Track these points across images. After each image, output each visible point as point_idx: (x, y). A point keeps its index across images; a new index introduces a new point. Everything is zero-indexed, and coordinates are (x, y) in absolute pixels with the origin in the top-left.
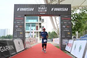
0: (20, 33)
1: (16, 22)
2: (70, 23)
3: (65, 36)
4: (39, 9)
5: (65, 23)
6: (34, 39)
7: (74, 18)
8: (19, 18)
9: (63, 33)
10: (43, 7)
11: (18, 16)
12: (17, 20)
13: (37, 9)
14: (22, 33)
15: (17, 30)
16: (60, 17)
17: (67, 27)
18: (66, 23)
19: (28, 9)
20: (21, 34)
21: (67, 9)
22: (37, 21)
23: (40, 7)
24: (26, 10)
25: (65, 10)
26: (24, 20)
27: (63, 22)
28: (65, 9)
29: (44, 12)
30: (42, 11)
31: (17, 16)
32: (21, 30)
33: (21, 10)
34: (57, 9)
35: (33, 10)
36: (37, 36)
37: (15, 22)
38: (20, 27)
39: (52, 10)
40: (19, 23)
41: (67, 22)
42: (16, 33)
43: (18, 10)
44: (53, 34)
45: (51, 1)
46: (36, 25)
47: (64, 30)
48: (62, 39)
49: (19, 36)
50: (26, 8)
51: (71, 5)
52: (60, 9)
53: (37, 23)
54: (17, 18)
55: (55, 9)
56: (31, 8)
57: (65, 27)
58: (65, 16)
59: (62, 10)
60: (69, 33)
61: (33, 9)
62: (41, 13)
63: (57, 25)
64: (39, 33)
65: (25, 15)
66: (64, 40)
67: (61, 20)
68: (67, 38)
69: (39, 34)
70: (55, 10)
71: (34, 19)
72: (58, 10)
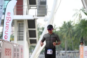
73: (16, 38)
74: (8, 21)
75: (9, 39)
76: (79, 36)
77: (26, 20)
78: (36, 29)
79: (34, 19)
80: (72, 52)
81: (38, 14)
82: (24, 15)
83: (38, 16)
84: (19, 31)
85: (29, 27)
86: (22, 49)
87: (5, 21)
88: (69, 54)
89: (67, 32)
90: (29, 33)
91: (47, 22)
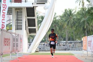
6: (7, 35)
69: (24, 18)
74: (4, 9)
76: (81, 25)
77: (24, 7)
79: (34, 7)
80: (74, 42)
81: (37, 2)
82: (22, 3)
83: (37, 4)
86: (21, 39)
88: (70, 44)
89: (68, 20)
90: (28, 22)
91: (47, 10)
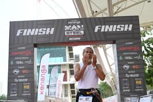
0: (25, 87)
1: (15, 61)
2: (139, 57)
3: (130, 88)
4: (67, 30)
5: (127, 58)
7: (149, 49)
8: (21, 53)
9: (125, 82)
10: (76, 25)
11: (19, 48)
12: (17, 56)
13: (63, 30)
14: (28, 87)
15: (16, 80)
16: (115, 45)
17: (134, 67)
18: (130, 58)
19: (40, 30)
20: (27, 90)
21: (131, 26)
22: (65, 60)
23: (68, 25)
24: (36, 34)
25: (126, 30)
26: (33, 56)
27: (123, 57)
28: (127, 26)
29: (78, 36)
30: (72, 34)
31: (17, 47)
32: (26, 80)
33: (24, 34)
34: (107, 27)
35: (52, 32)
36: (66, 95)
37: (12, 63)
38: (24, 71)
39: (96, 30)
40: (21, 63)
41: (133, 56)
42: (13, 86)
43: (18, 34)
44: (103, 88)
45: (93, 14)
46: (62, 70)
47: (127, 76)
48: (123, 96)
49: (23, 93)
50: (37, 30)
51: (138, 16)
52: (115, 26)
53: (65, 65)
54: (16, 53)
55: (103, 27)
56: (49, 29)
57: (128, 67)
58: (126, 43)
59: (118, 30)
60: (140, 82)
61: (53, 29)
62: (70, 39)
63: (110, 66)
64: (69, 87)
65: (35, 46)
66: (129, 99)
67: (119, 53)
68: (136, 93)
69: (69, 90)
70: (102, 30)
71: (56, 57)
72: (110, 30)
73: (64, 96)
75: (60, 97)
77: (69, 84)
78: (75, 89)
79: (74, 83)
82: (67, 81)
84: (65, 91)
85: (71, 88)
87: (57, 85)
